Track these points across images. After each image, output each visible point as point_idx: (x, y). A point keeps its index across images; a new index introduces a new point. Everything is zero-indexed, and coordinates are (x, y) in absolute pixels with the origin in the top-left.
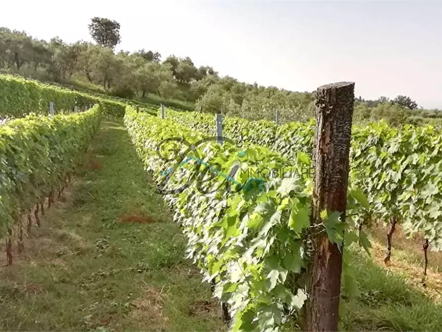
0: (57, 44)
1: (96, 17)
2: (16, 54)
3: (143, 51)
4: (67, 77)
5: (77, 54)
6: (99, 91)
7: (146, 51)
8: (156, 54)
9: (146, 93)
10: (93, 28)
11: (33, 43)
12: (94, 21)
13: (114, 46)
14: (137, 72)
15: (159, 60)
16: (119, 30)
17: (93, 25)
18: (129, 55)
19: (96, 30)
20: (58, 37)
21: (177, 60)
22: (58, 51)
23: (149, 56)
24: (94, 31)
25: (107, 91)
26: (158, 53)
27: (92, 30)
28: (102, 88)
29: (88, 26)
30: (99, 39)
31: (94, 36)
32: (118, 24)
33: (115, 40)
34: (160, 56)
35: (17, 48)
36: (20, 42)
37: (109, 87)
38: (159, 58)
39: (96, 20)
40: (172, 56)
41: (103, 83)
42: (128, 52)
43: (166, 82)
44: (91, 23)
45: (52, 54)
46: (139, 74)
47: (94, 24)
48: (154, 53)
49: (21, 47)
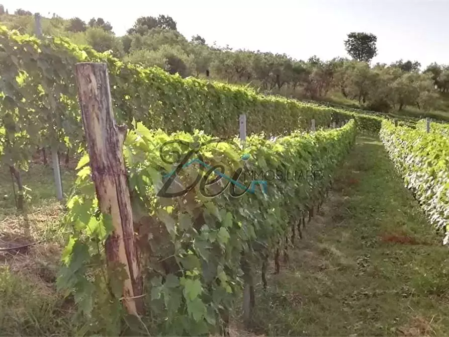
0: (315, 63)
1: (352, 32)
2: (278, 76)
3: (400, 62)
4: (323, 94)
5: (333, 71)
6: (354, 107)
7: (404, 62)
8: (415, 64)
9: (404, 106)
10: (349, 44)
11: (293, 64)
12: (350, 36)
13: (370, 59)
14: (394, 84)
15: (419, 70)
16: (375, 43)
17: (349, 40)
18: (386, 67)
19: (352, 45)
20: (315, 56)
21: (440, 68)
22: (315, 70)
23: (408, 67)
24: (350, 47)
25: (362, 105)
26: (417, 62)
27: (348, 45)
28: (357, 103)
29: (345, 43)
30: (355, 54)
31: (349, 51)
32: (375, 37)
33: (371, 53)
34: (420, 66)
35: (278, 70)
36: (282, 65)
37: (364, 102)
38: (419, 67)
39: (352, 35)
40: (434, 64)
41: (358, 98)
42: (385, 65)
43: (427, 92)
44: (347, 38)
45: (309, 73)
46: (396, 86)
47: (351, 39)
48: (413, 62)
49: (282, 69)
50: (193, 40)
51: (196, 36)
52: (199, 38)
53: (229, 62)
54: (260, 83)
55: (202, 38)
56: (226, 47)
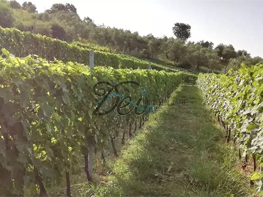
0: (150, 38)
1: (177, 23)
2: (129, 44)
3: (202, 41)
4: (154, 56)
5: (160, 43)
6: (171, 64)
7: (205, 42)
8: (211, 43)
9: (199, 66)
10: (175, 29)
11: (138, 38)
12: (176, 25)
13: (187, 39)
15: (212, 47)
16: (190, 30)
17: (175, 27)
18: (194, 44)
19: (177, 30)
20: (151, 34)
21: (224, 47)
22: (150, 42)
23: (207, 45)
24: (176, 31)
25: (175, 64)
26: (212, 43)
27: (174, 30)
28: (173, 63)
29: (173, 28)
30: (177, 35)
31: (175, 34)
32: (190, 27)
33: (187, 35)
35: (129, 40)
36: (131, 37)
37: (177, 62)
38: (212, 45)
39: (177, 25)
40: (221, 44)
41: (174, 60)
42: (194, 42)
43: (212, 59)
44: (174, 26)
45: (147, 43)
46: (196, 55)
47: (176, 27)
48: (210, 42)
49: (132, 40)
50: (85, 19)
51: (87, 17)
52: (88, 19)
53: (102, 33)
54: (118, 47)
55: (90, 19)
56: (102, 25)
